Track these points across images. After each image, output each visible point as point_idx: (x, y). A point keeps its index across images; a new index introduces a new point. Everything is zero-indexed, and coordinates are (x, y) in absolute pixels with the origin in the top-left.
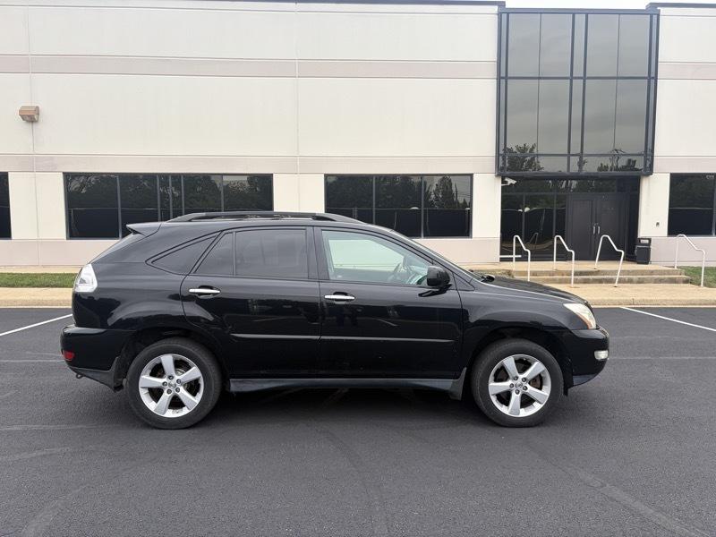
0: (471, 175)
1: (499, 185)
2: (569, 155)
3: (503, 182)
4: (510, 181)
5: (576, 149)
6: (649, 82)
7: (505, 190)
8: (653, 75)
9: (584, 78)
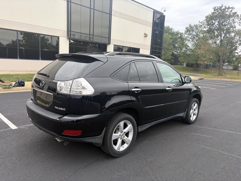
0: (58, 37)
1: (68, 42)
2: (90, 35)
3: (70, 41)
4: (72, 41)
5: (92, 33)
6: (110, 15)
7: (70, 44)
8: (111, 14)
9: (94, 9)
